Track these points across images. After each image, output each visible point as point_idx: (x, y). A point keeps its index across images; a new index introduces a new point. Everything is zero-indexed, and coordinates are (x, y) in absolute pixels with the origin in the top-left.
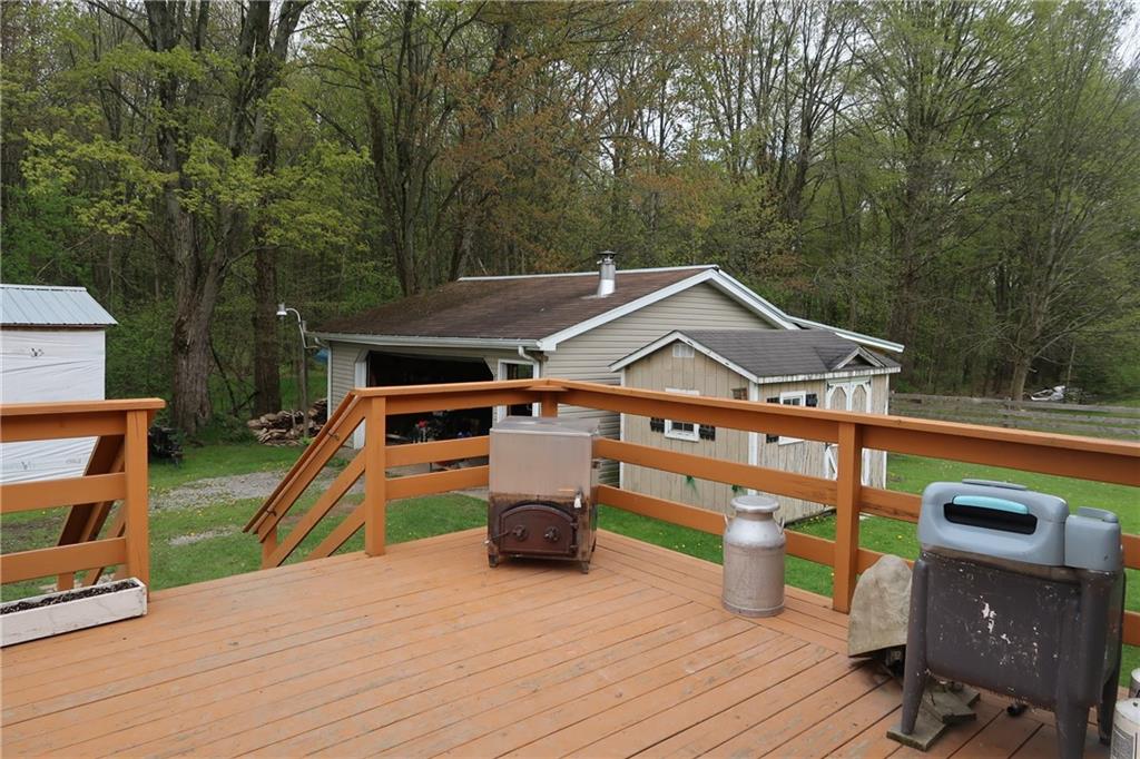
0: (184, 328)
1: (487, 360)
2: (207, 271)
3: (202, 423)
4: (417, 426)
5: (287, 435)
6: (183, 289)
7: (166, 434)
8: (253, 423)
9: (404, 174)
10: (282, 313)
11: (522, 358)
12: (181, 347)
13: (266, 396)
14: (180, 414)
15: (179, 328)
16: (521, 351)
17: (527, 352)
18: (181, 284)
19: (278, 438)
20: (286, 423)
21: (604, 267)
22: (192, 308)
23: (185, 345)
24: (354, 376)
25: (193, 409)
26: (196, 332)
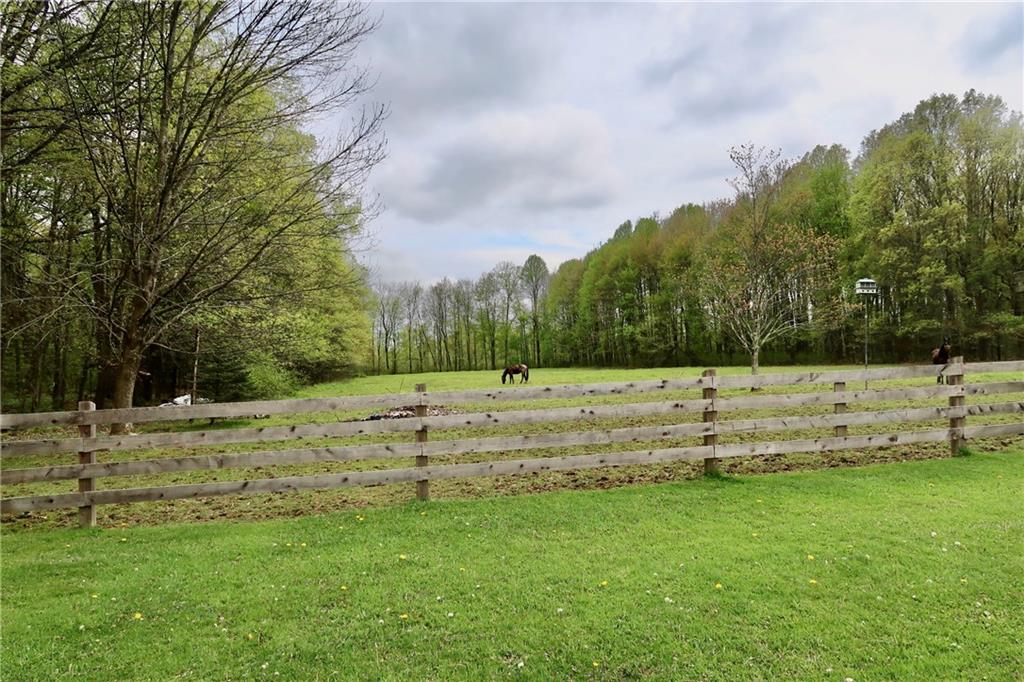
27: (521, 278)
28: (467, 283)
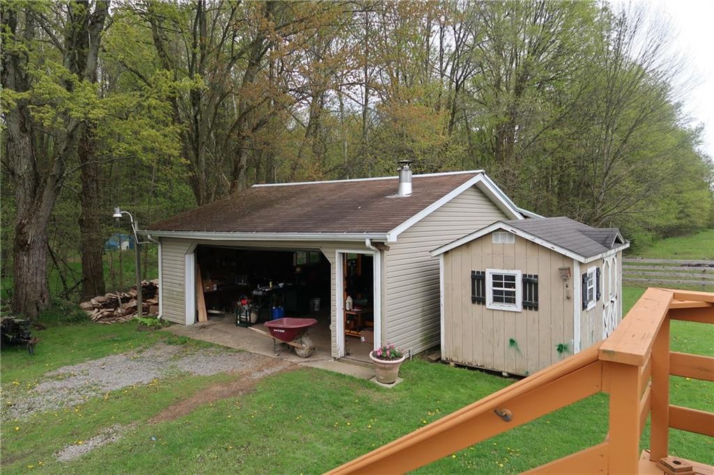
0: (25, 230)
1: (323, 251)
2: (45, 182)
3: (42, 308)
4: (239, 303)
5: (115, 313)
6: (23, 197)
7: (18, 325)
8: (85, 305)
9: (197, 108)
10: (118, 215)
11: (369, 249)
12: (22, 246)
13: (92, 282)
14: (22, 302)
15: (20, 230)
16: (368, 243)
17: (373, 244)
18: (22, 193)
19: (108, 316)
20: (114, 304)
21: (404, 173)
22: (31, 213)
23: (27, 243)
24: (184, 265)
25: (34, 297)
26: (36, 232)
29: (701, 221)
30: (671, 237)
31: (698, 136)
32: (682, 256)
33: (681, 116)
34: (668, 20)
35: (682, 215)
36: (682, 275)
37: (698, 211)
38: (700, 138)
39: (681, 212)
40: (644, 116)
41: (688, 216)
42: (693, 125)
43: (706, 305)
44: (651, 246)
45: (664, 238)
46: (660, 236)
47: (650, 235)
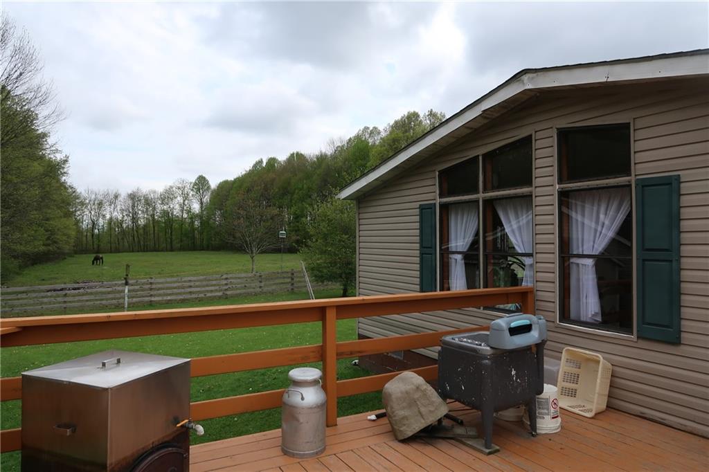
27: (192, 190)
28: (155, 192)
29: (68, 247)
30: (40, 263)
31: (63, 168)
32: (49, 282)
33: (48, 146)
34: (31, 52)
35: (49, 242)
36: (45, 300)
37: (64, 238)
38: (65, 170)
39: (48, 239)
40: (8, 140)
41: (56, 242)
42: (59, 157)
43: (17, 330)
44: (18, 274)
45: (33, 265)
46: (28, 263)
47: (16, 262)
